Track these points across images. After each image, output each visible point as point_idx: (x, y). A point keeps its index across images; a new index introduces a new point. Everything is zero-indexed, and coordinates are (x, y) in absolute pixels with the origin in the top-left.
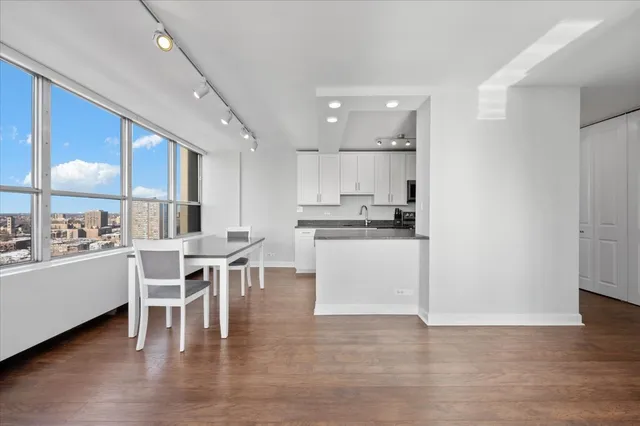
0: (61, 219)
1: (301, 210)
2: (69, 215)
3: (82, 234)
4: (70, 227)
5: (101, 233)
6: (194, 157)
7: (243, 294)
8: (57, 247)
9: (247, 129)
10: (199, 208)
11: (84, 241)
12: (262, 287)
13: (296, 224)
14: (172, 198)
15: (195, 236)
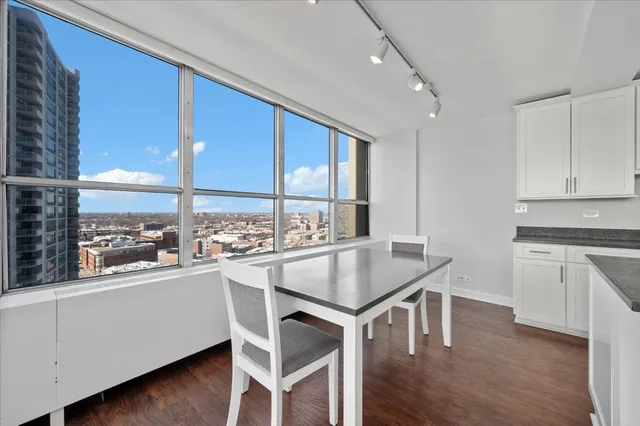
0: (297, 216)
1: (523, 209)
2: (303, 214)
3: (308, 228)
4: (302, 222)
5: (319, 227)
6: (363, 147)
7: (412, 351)
8: (295, 236)
9: (418, 76)
10: (367, 207)
11: (309, 233)
12: (447, 342)
13: (514, 234)
14: (333, 197)
15: (362, 242)
